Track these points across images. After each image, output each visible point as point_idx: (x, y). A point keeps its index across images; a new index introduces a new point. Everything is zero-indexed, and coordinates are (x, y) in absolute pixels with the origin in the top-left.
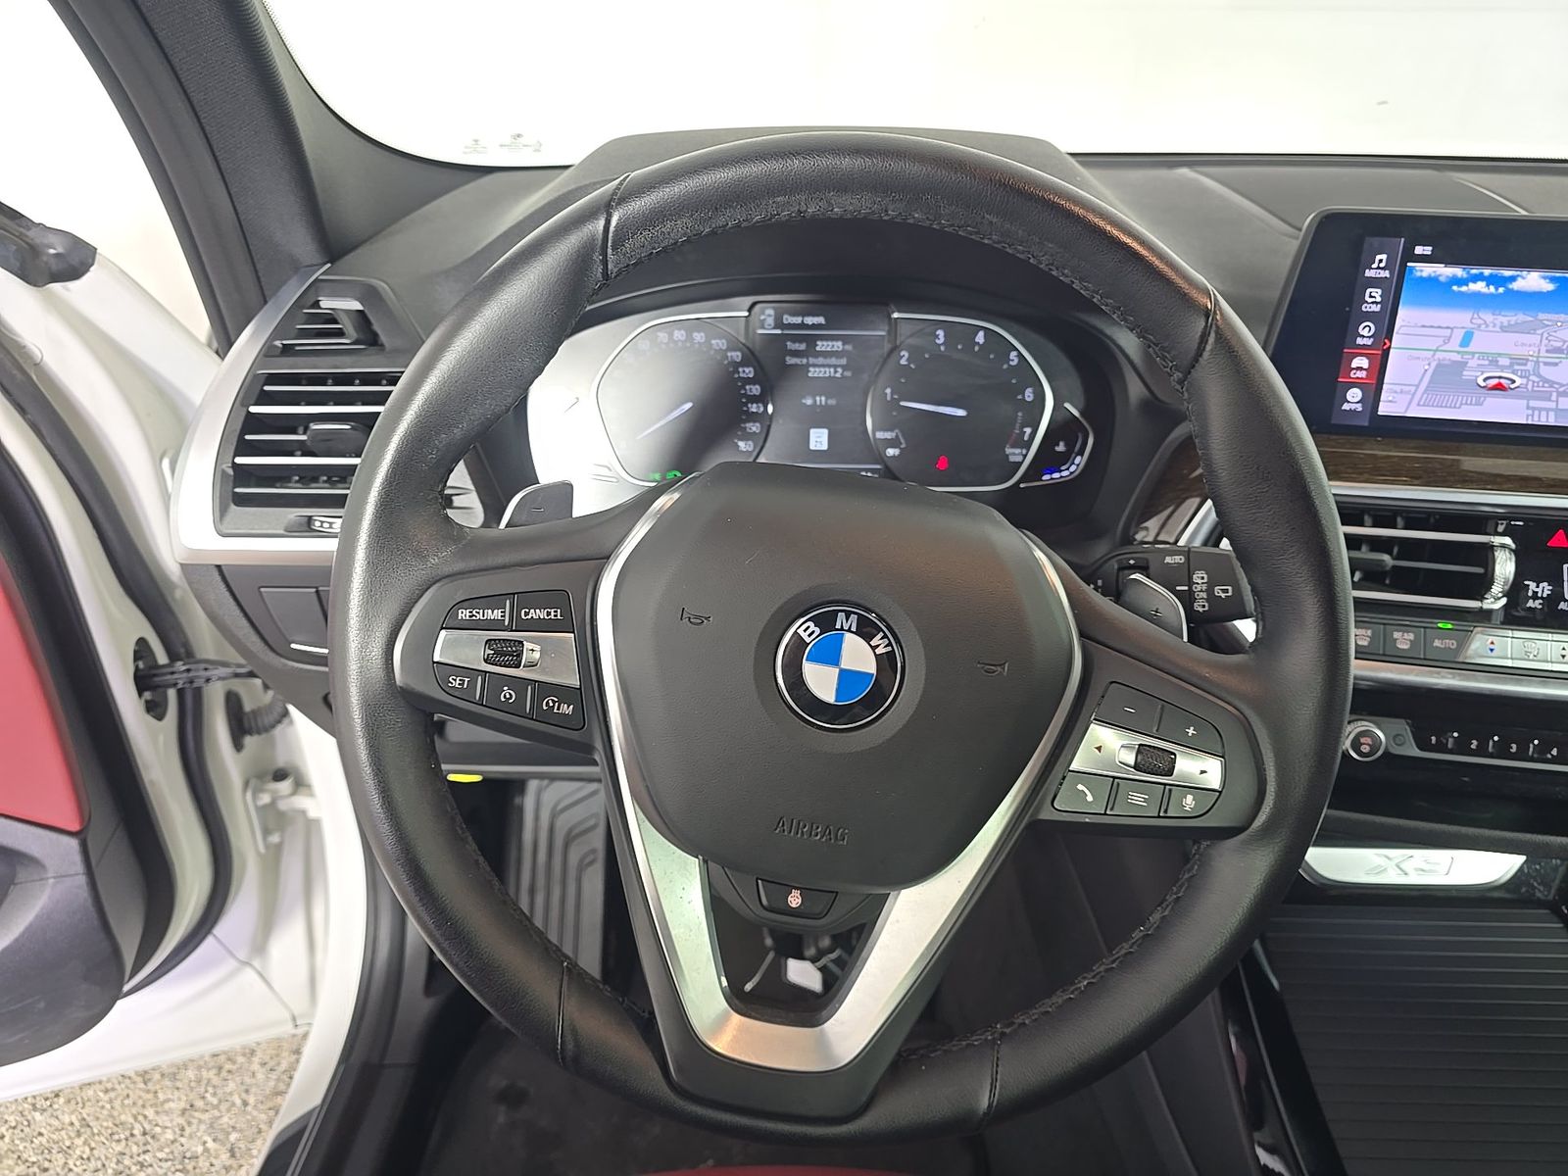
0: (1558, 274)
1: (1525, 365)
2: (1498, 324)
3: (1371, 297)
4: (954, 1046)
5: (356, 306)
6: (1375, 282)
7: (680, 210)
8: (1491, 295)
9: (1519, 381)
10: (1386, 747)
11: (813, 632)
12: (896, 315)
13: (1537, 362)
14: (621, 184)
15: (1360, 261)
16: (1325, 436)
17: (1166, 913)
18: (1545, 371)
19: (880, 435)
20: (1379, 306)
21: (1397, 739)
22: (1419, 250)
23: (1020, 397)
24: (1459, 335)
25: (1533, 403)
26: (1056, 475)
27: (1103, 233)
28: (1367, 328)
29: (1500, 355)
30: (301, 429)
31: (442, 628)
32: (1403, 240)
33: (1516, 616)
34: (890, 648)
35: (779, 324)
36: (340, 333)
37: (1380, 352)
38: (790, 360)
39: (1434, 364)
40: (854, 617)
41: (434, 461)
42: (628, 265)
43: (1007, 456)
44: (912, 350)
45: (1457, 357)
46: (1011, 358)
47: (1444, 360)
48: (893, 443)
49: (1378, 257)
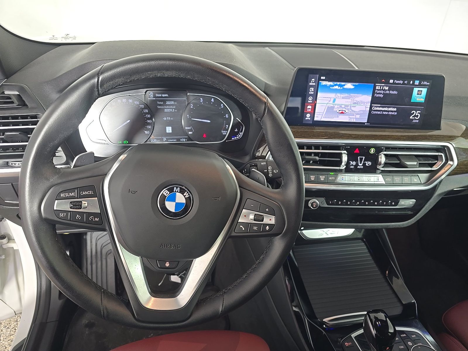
0: (355, 84)
1: (348, 107)
2: (341, 97)
3: (311, 90)
4: (213, 297)
5: (17, 93)
6: (312, 86)
7: (120, 76)
8: (339, 89)
9: (347, 111)
10: (319, 205)
11: (167, 193)
12: (188, 94)
13: (351, 106)
14: (101, 68)
15: (307, 81)
16: (302, 127)
17: (264, 256)
18: (353, 108)
19: (186, 128)
20: (313, 92)
21: (322, 203)
22: (322, 78)
23: (224, 117)
24: (332, 100)
25: (350, 117)
26: (235, 138)
27: (238, 82)
28: (311, 98)
29: (342, 104)
30: (2, 134)
31: (56, 200)
32: (318, 75)
33: (348, 170)
34: (189, 196)
35: (155, 97)
36: (12, 102)
37: (314, 104)
38: (159, 107)
39: (327, 107)
40: (179, 188)
41: (49, 151)
42: (105, 91)
43: (222, 133)
44: (194, 104)
45: (332, 105)
46: (222, 106)
47: (329, 106)
48: (190, 130)
49: (312, 80)
